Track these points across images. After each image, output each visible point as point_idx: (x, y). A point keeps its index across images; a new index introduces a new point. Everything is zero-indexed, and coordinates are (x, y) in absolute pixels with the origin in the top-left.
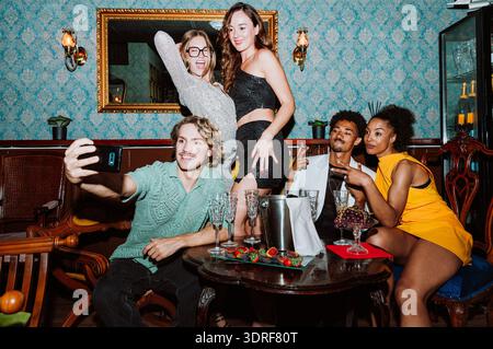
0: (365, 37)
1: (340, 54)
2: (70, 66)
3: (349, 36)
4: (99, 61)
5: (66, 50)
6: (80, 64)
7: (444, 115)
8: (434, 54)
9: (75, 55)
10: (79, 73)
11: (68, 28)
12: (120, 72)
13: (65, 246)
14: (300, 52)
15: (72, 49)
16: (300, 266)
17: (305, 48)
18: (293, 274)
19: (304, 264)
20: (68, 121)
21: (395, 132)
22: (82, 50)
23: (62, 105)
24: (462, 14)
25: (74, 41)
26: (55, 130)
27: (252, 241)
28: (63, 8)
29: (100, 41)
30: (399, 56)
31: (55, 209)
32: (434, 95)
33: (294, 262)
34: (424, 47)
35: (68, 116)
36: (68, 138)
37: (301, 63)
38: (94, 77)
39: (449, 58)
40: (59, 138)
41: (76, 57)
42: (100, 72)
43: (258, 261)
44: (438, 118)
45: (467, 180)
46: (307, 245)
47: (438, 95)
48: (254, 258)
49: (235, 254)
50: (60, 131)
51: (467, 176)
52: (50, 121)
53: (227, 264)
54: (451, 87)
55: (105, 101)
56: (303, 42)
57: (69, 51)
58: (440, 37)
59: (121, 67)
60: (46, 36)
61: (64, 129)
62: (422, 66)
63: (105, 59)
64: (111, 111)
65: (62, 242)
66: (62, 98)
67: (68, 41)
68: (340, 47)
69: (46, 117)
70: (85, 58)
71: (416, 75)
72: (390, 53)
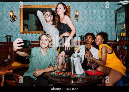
0: (95, 12)
1: (88, 17)
2: (12, 21)
3: (90, 12)
4: (20, 20)
5: (11, 16)
6: (15, 20)
7: (117, 33)
8: (113, 17)
9: (13, 18)
10: (15, 23)
11: (12, 10)
12: (26, 22)
13: (9, 73)
14: (77, 16)
15: (12, 16)
16: (77, 77)
17: (78, 15)
18: (75, 79)
19: (78, 77)
20: (11, 36)
21: (103, 39)
22: (15, 16)
23: (10, 32)
24: (121, 6)
25: (13, 14)
26: (7, 39)
27: (64, 70)
28: (10, 5)
29: (20, 14)
30: (104, 17)
31: (7, 62)
32: (114, 28)
33: (75, 76)
34: (111, 15)
35: (11, 35)
36: (11, 41)
37: (77, 20)
38: (19, 24)
39: (118, 18)
40: (9, 41)
41: (14, 18)
42: (20, 22)
43: (65, 76)
44: (115, 34)
45: (124, 52)
46: (79, 71)
47: (115, 28)
48: (64, 75)
49: (59, 74)
50: (9, 39)
51: (124, 50)
52: (6, 37)
53: (57, 77)
54: (119, 26)
55: (22, 31)
56: (77, 14)
57: (12, 17)
58: (115, 12)
59: (27, 21)
60: (5, 12)
61: (10, 39)
62: (111, 20)
63: (22, 19)
64: (24, 33)
65: (8, 72)
66: (10, 30)
67: (11, 14)
68: (88, 15)
69: (5, 35)
70: (16, 19)
71: (109, 23)
72: (102, 17)
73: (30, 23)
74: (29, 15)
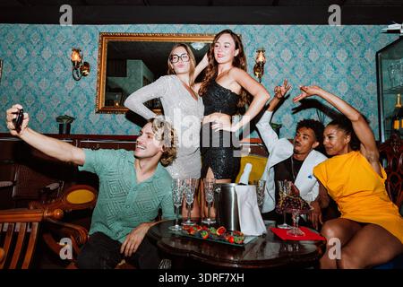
0: (313, 55)
2: (76, 76)
3: (300, 54)
4: (99, 73)
5: (74, 64)
6: (84, 75)
7: (382, 120)
8: (372, 71)
9: (81, 68)
10: (83, 82)
11: (77, 47)
14: (259, 67)
15: (78, 63)
16: (242, 243)
17: (263, 64)
18: (240, 249)
19: (246, 241)
20: (72, 119)
22: (86, 64)
23: (69, 106)
24: (395, 37)
25: (81, 57)
26: (61, 126)
27: (209, 221)
28: (74, 32)
29: (100, 57)
30: (343, 71)
31: (56, 190)
32: (373, 104)
33: (237, 240)
34: (364, 64)
35: (72, 115)
36: (71, 133)
37: (260, 77)
38: (94, 85)
39: (385, 73)
40: (64, 132)
41: (81, 70)
42: (99, 81)
43: (208, 237)
44: (377, 123)
46: (251, 226)
47: (376, 104)
48: (205, 235)
49: (189, 231)
50: (65, 127)
52: (58, 119)
53: (184, 239)
54: (389, 99)
55: (102, 105)
56: (261, 59)
57: (76, 65)
58: (377, 56)
60: (60, 53)
61: (69, 126)
62: (363, 80)
63: (104, 71)
64: (106, 112)
66: (69, 101)
67: (76, 57)
68: (293, 63)
69: (55, 115)
70: (89, 71)
71: (357, 87)
72: (335, 69)
73: (130, 84)
74: (129, 61)
